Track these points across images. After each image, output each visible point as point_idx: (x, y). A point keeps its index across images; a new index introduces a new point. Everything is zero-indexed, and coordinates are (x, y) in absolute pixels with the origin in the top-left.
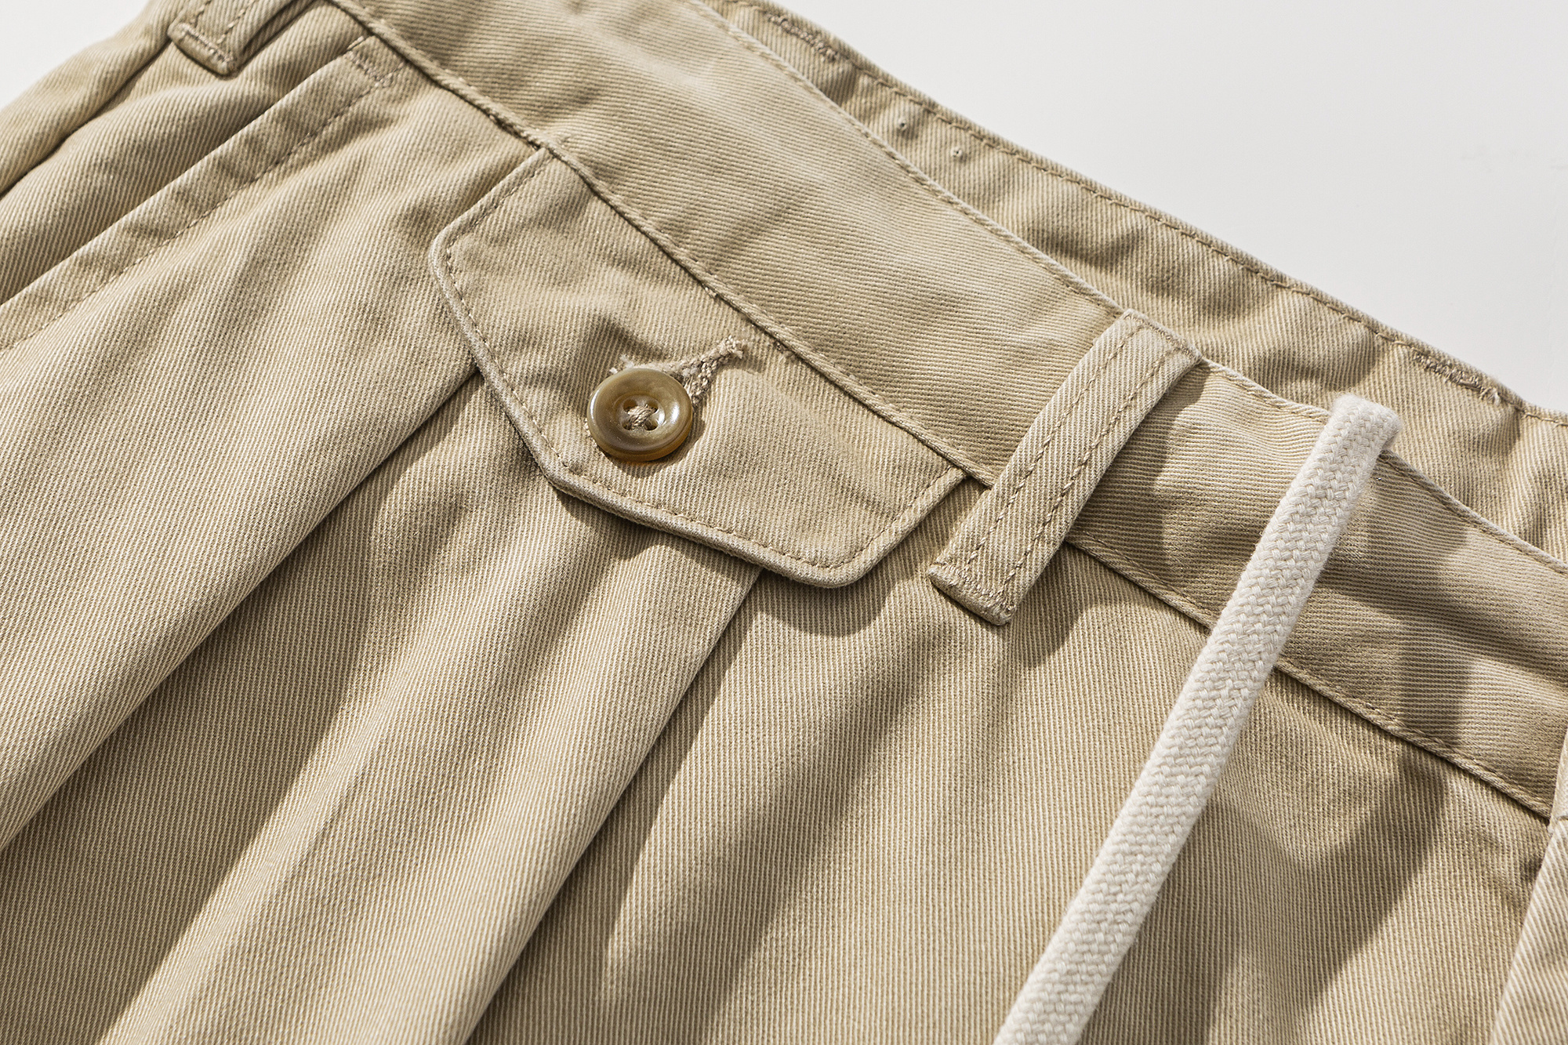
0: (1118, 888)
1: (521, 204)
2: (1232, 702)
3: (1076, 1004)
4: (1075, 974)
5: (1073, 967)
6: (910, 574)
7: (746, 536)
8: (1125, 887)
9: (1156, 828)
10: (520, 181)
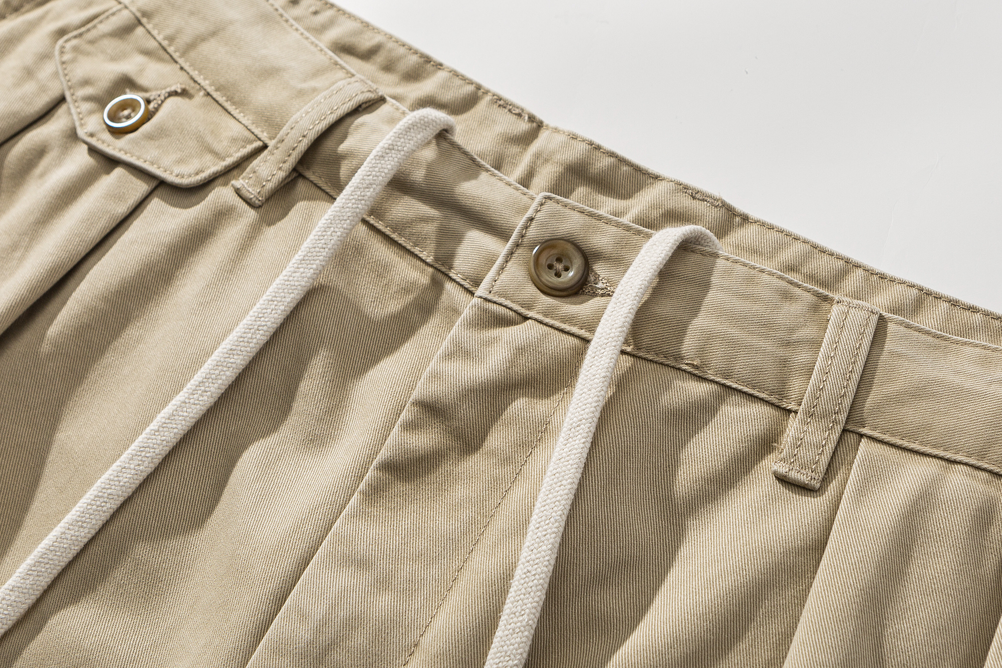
0: (263, 315)
1: (105, 27)
2: (332, 238)
3: (232, 363)
4: (235, 350)
5: (234, 347)
6: (226, 184)
7: (152, 163)
8: (266, 315)
9: (286, 291)
10: (107, 17)
